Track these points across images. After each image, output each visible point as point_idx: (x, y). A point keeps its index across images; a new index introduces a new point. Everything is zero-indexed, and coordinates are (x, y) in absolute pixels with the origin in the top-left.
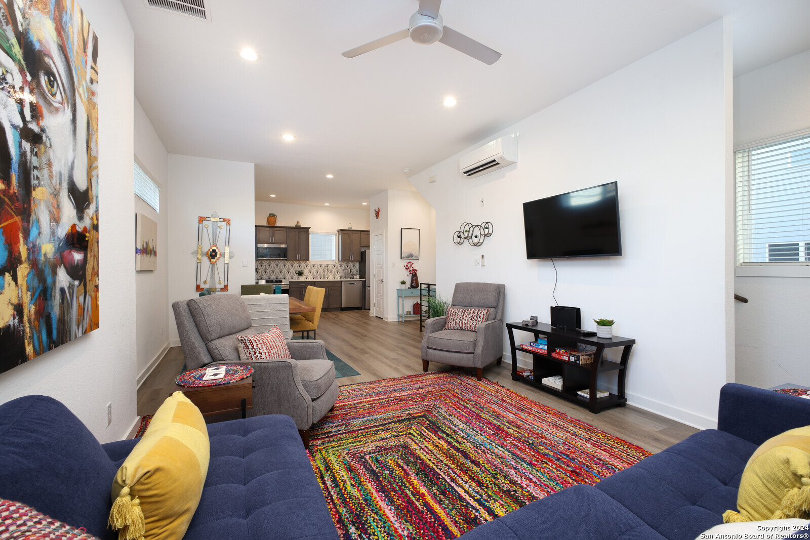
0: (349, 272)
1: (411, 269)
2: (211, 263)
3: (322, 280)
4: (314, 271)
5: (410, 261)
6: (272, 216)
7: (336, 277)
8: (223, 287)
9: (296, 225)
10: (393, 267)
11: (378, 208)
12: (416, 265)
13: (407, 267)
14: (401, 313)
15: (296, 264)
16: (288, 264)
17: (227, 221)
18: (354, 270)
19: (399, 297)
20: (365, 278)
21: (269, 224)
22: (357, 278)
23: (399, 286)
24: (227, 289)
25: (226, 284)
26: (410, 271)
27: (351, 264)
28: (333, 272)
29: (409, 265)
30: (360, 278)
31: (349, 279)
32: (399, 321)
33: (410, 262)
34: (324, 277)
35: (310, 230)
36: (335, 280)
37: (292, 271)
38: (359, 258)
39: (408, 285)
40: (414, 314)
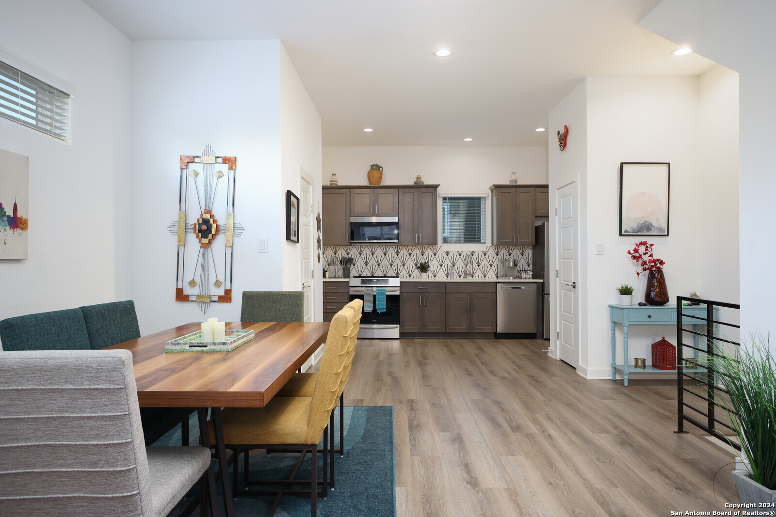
0: (511, 265)
1: (646, 258)
2: (202, 246)
3: (462, 280)
4: (447, 263)
5: (643, 239)
6: (376, 169)
7: (488, 275)
8: (223, 294)
9: (415, 183)
10: (600, 253)
11: (566, 127)
12: (660, 249)
13: (637, 255)
14: (620, 361)
15: (416, 252)
16: (404, 252)
17: (231, 162)
18: (522, 263)
19: (615, 324)
20: (543, 278)
21: (370, 183)
22: (528, 277)
23: (616, 299)
24: (230, 299)
25: (228, 288)
26: (645, 263)
27: (516, 252)
28: (482, 264)
29: (642, 249)
30: (534, 277)
31: (511, 280)
32: (614, 381)
33: (644, 243)
34: (466, 275)
35: (439, 189)
36: (487, 280)
37: (410, 263)
38: (531, 238)
39: (639, 295)
40: (655, 365)
